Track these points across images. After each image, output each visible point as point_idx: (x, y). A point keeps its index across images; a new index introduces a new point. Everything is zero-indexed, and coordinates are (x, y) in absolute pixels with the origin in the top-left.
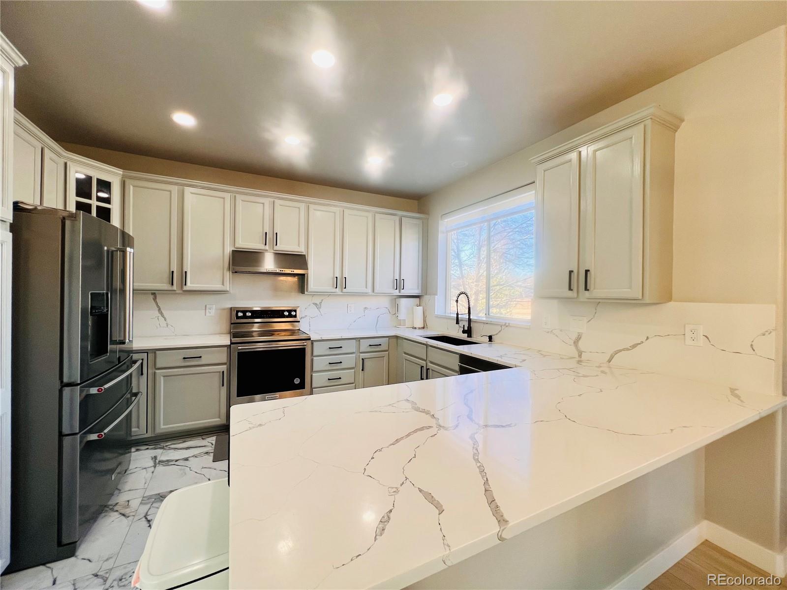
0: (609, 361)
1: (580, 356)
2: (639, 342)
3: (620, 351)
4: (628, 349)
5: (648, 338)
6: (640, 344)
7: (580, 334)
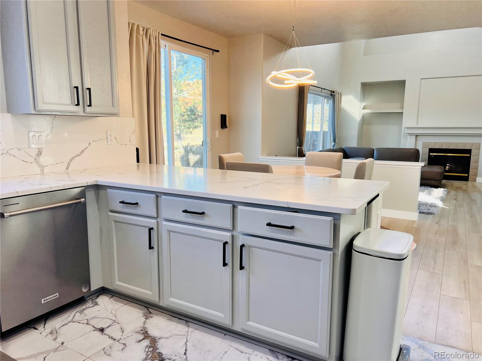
0: (67, 168)
1: (42, 171)
2: (85, 148)
3: (74, 158)
4: (79, 155)
5: (90, 144)
6: (86, 149)
7: (40, 149)
